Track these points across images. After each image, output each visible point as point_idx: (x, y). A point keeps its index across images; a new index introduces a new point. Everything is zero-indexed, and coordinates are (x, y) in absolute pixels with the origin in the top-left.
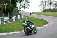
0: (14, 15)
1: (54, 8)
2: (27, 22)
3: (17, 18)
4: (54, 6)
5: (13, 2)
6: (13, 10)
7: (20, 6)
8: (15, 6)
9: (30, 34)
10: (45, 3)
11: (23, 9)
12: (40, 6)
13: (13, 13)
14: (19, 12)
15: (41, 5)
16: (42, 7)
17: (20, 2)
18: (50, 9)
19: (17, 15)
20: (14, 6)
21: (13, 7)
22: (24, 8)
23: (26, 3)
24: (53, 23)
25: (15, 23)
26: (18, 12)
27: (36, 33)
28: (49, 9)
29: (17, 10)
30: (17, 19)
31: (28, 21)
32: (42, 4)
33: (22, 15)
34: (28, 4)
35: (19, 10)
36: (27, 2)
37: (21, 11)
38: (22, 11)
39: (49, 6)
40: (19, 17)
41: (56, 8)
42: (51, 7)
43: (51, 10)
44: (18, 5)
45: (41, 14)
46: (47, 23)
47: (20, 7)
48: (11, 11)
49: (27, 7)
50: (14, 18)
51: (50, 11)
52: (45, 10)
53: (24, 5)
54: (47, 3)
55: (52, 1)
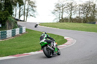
0: (10, 28)
1: (77, 17)
2: (46, 38)
3: (14, 33)
4: (78, 12)
5: (8, 6)
6: (7, 18)
7: (20, 12)
8: (12, 13)
9: (51, 55)
10: (61, 8)
11: (25, 17)
12: (53, 13)
13: (7, 24)
14: (19, 23)
15: (56, 11)
16: (57, 14)
17: (20, 6)
18: (71, 17)
19: (15, 27)
20: (10, 13)
21: (7, 14)
22: (27, 16)
23: (30, 7)
24: (75, 41)
25: (10, 40)
26: (16, 23)
27: (59, 54)
28: (69, 18)
29: (14, 19)
30: (14, 35)
31: (48, 37)
32: (56, 9)
33: (23, 28)
34: (34, 9)
35: (17, 20)
36: (32, 6)
37: (20, 21)
38: (24, 21)
39: (69, 13)
40: (17, 31)
41: (81, 16)
42: (72, 14)
43: (72, 20)
44: (16, 11)
45: (55, 27)
46: (66, 41)
47: (20, 14)
48: (5, 21)
49: (32, 15)
50: (9, 33)
51: (70, 22)
52: (63, 20)
53: (26, 11)
54: (66, 9)
55: (73, 5)
